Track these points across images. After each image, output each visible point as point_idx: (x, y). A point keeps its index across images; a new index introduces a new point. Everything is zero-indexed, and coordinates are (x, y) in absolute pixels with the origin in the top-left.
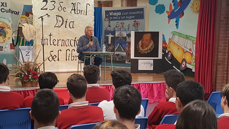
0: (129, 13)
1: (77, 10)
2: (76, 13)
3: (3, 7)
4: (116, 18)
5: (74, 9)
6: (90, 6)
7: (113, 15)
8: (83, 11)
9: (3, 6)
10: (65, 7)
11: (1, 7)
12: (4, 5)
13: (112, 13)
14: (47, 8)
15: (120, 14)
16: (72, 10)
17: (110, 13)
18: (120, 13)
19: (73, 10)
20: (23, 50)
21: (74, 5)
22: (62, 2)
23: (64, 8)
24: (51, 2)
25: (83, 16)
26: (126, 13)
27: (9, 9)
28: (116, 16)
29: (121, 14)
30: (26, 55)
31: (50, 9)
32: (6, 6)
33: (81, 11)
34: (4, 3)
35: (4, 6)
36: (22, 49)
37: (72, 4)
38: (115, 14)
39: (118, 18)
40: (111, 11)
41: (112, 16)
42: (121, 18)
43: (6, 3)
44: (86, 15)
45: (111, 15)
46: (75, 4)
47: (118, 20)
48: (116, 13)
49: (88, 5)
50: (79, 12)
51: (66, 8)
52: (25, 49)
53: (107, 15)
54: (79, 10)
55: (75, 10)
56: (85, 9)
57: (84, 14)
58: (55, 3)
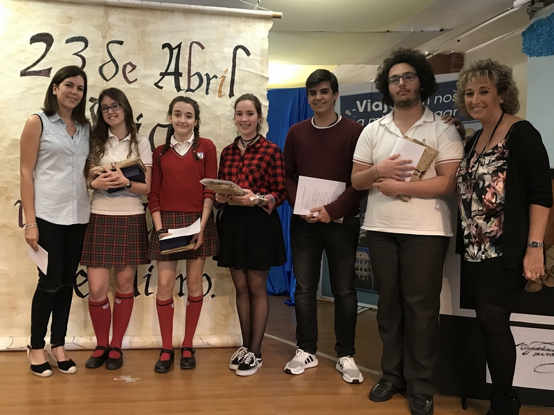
0: (431, 101)
1: (189, 77)
2: (184, 85)
5: (172, 69)
6: (248, 53)
7: (369, 110)
10: (130, 64)
14: (50, 69)
17: (358, 103)
19: (170, 74)
21: (175, 52)
22: (121, 43)
24: (68, 41)
37: (167, 50)
38: (377, 106)
40: (362, 97)
41: (366, 114)
44: (231, 94)
45: (361, 110)
53: (348, 112)
54: (198, 74)
55: (177, 74)
56: (226, 72)
57: (220, 91)
58: (86, 46)
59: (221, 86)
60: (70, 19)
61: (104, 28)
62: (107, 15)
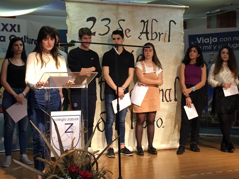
0: (232, 39)
1: (152, 34)
2: (150, 37)
3: (13, 33)
4: (210, 47)
5: (145, 31)
6: (175, 24)
7: (203, 42)
8: (162, 33)
9: (13, 31)
10: (128, 29)
11: (10, 32)
12: (16, 28)
13: (201, 38)
14: (95, 33)
15: (216, 41)
16: (141, 33)
17: (197, 39)
18: (216, 39)
19: (144, 33)
20: (60, 120)
21: (146, 23)
22: (124, 20)
23: (126, 31)
24: (102, 20)
25: (164, 43)
26: (228, 39)
27: (25, 36)
28: (208, 44)
29: (218, 40)
30: (66, 132)
31: (100, 34)
32: (19, 31)
33: (158, 34)
34: (15, 25)
35: (15, 31)
36: (57, 118)
37: (143, 22)
38: (207, 41)
39: (213, 48)
40: (199, 36)
41: (202, 44)
42: (217, 47)
43: (19, 26)
44: (169, 41)
45: (199, 42)
46: (147, 21)
47: (212, 50)
48: (208, 39)
49: (172, 23)
50: (154, 36)
51: (130, 31)
52: (63, 117)
53: (192, 43)
54: (155, 33)
55: (147, 33)
56: (167, 31)
57: (164, 40)
58: (110, 22)
59: (165, 37)
60: (103, 11)
61: (117, 14)
62: (117, 9)
